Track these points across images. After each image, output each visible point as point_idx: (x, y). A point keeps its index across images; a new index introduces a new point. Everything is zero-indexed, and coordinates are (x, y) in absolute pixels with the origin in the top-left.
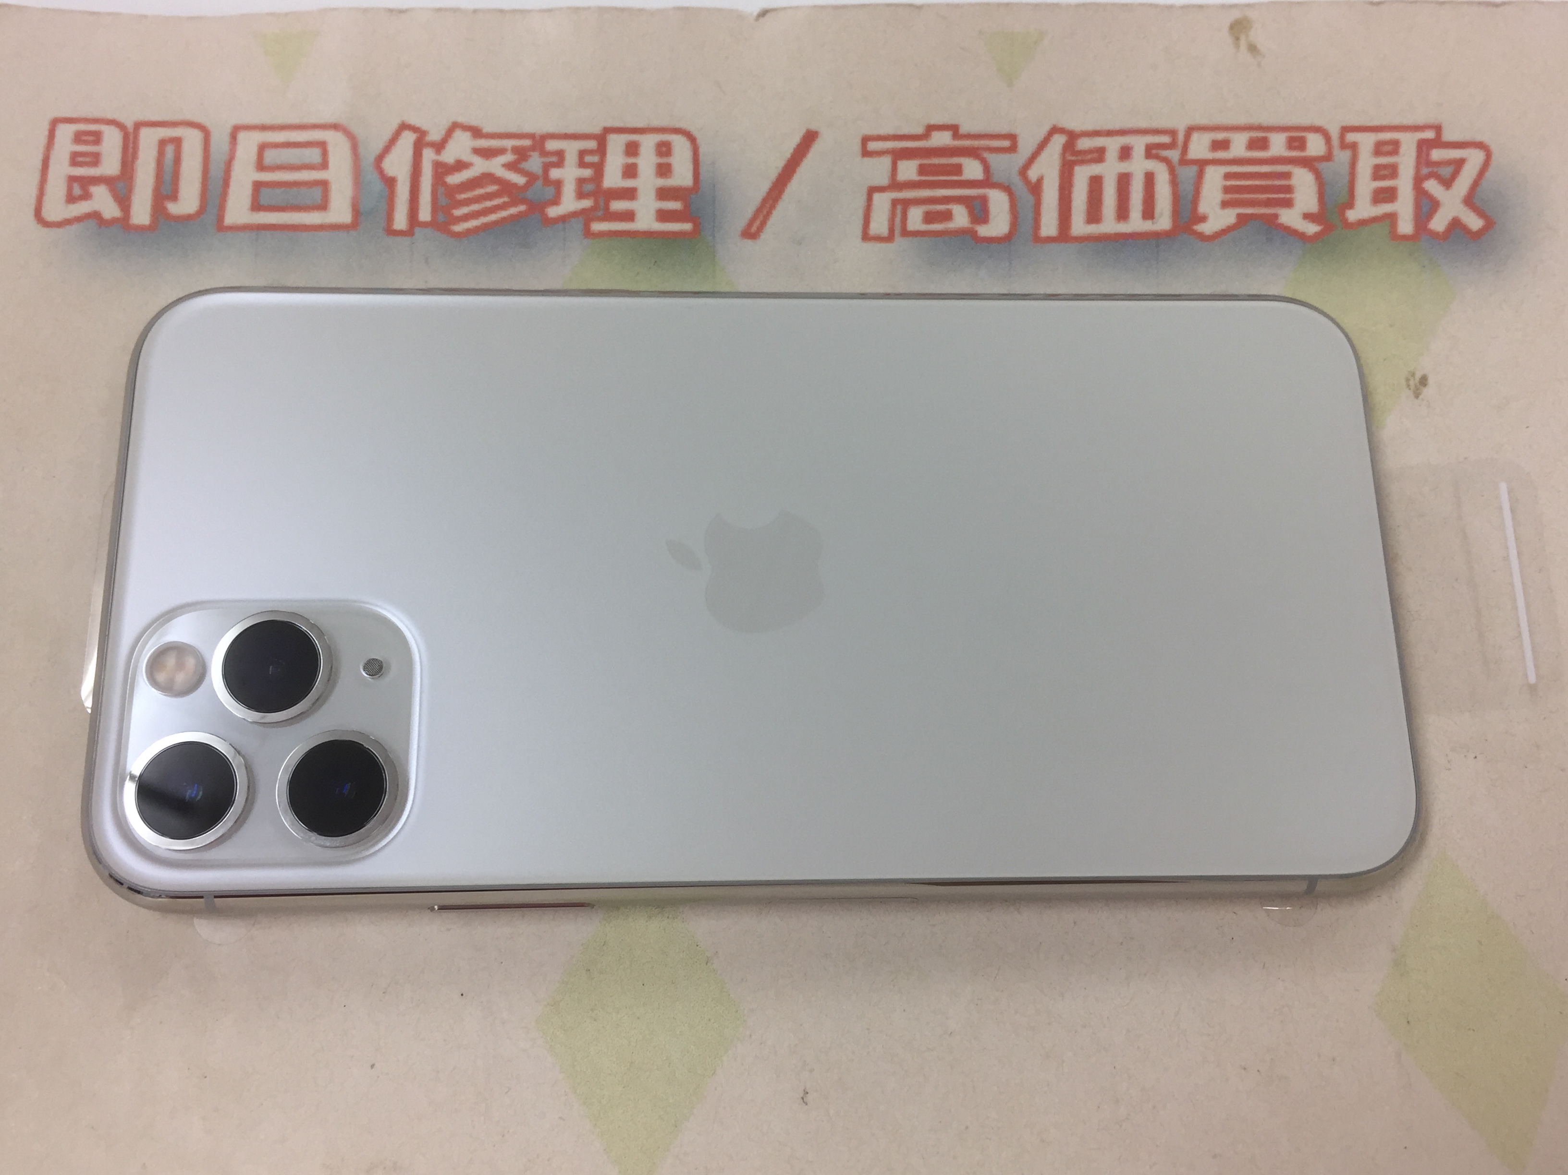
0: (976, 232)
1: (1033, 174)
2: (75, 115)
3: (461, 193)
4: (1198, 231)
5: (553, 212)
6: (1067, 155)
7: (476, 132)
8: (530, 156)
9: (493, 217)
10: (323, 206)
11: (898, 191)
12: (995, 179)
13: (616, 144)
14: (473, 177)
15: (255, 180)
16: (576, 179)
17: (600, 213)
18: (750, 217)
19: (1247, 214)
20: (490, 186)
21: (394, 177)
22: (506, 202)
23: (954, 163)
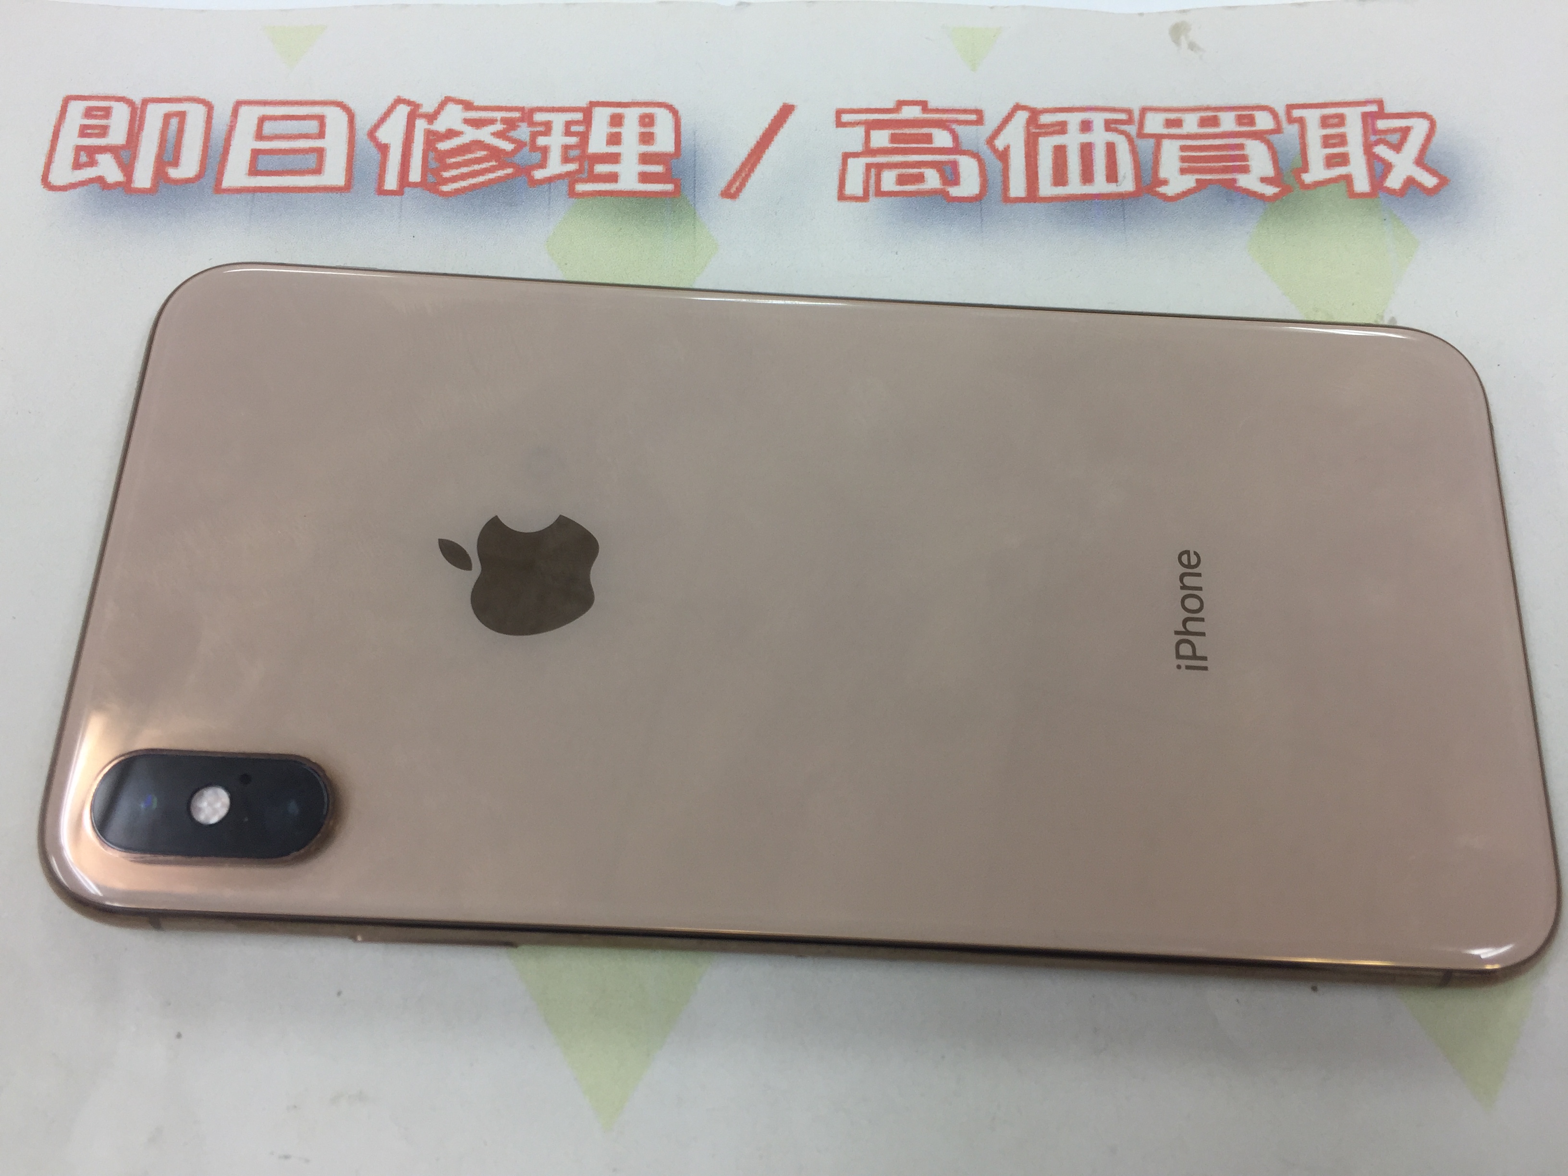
0: (948, 192)
1: (1000, 144)
2: (86, 94)
3: (451, 158)
4: (1161, 193)
5: (539, 174)
6: (1030, 128)
7: (468, 106)
8: (518, 126)
9: (481, 179)
10: (318, 170)
11: (872, 157)
12: (965, 146)
13: (601, 117)
14: (463, 144)
15: (253, 148)
16: (562, 145)
17: (585, 175)
18: (730, 179)
19: (1206, 179)
20: (478, 152)
21: (387, 144)
22: (495, 165)
23: (924, 133)
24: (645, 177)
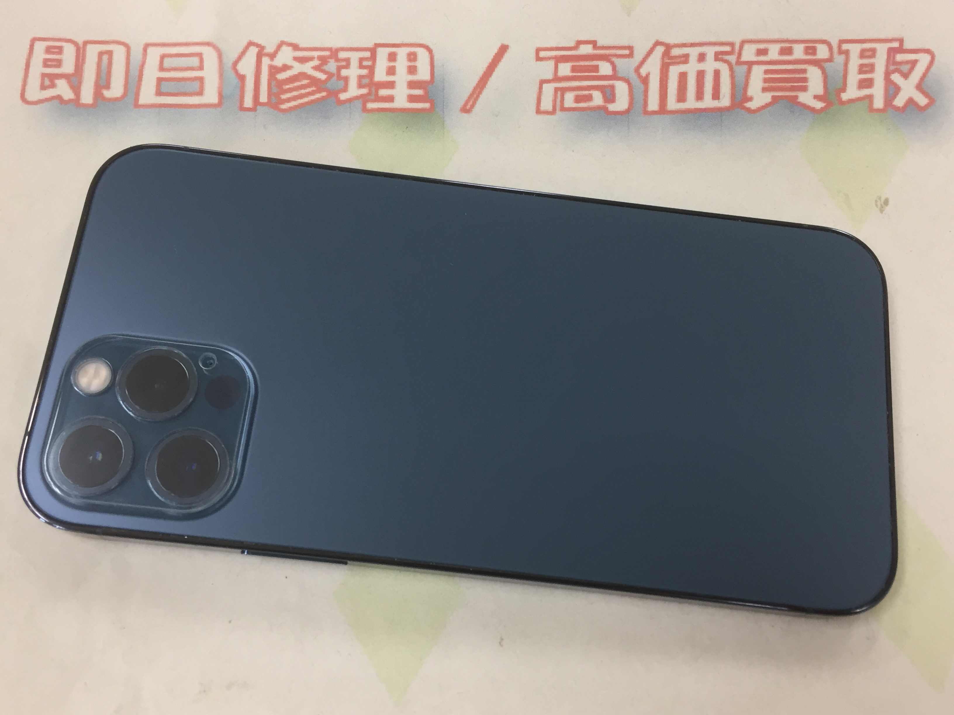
0: (608, 108)
1: (643, 72)
2: (45, 37)
3: (287, 85)
4: (747, 107)
5: (343, 96)
6: (664, 59)
7: (295, 47)
8: (329, 62)
9: (306, 100)
10: (200, 93)
11: (559, 83)
12: (620, 74)
13: (382, 54)
14: (294, 75)
15: (158, 77)
16: (358, 76)
17: (372, 97)
18: (466, 99)
19: (778, 96)
20: (304, 81)
21: (245, 75)
22: (314, 90)
23: (594, 64)
24: (412, 99)
